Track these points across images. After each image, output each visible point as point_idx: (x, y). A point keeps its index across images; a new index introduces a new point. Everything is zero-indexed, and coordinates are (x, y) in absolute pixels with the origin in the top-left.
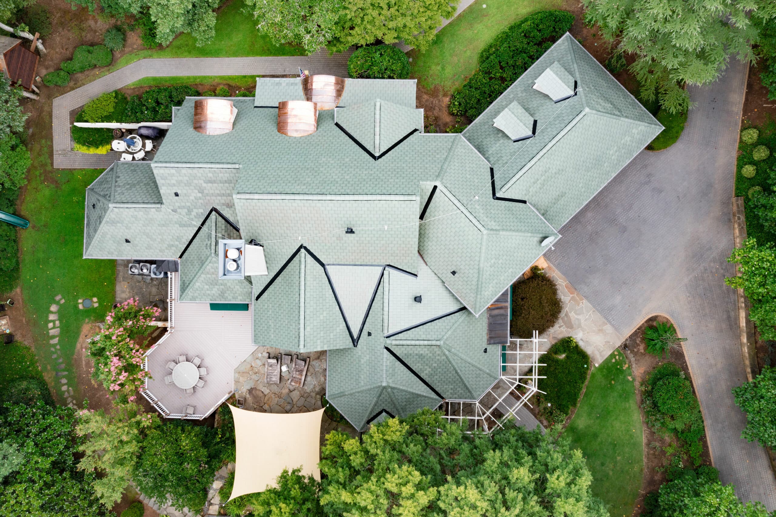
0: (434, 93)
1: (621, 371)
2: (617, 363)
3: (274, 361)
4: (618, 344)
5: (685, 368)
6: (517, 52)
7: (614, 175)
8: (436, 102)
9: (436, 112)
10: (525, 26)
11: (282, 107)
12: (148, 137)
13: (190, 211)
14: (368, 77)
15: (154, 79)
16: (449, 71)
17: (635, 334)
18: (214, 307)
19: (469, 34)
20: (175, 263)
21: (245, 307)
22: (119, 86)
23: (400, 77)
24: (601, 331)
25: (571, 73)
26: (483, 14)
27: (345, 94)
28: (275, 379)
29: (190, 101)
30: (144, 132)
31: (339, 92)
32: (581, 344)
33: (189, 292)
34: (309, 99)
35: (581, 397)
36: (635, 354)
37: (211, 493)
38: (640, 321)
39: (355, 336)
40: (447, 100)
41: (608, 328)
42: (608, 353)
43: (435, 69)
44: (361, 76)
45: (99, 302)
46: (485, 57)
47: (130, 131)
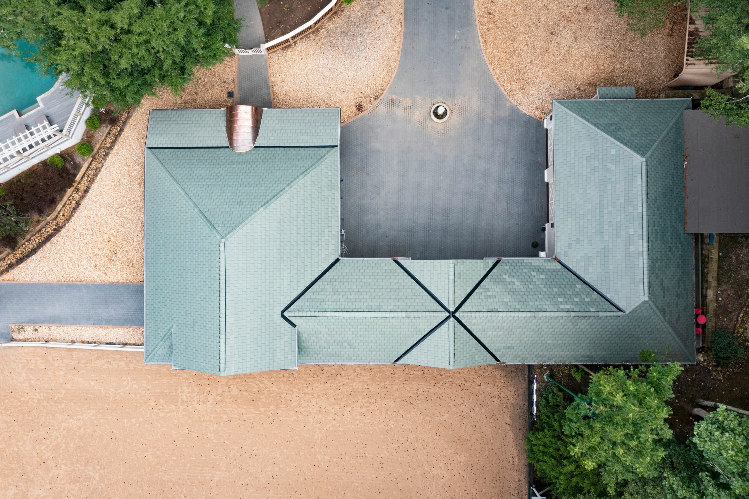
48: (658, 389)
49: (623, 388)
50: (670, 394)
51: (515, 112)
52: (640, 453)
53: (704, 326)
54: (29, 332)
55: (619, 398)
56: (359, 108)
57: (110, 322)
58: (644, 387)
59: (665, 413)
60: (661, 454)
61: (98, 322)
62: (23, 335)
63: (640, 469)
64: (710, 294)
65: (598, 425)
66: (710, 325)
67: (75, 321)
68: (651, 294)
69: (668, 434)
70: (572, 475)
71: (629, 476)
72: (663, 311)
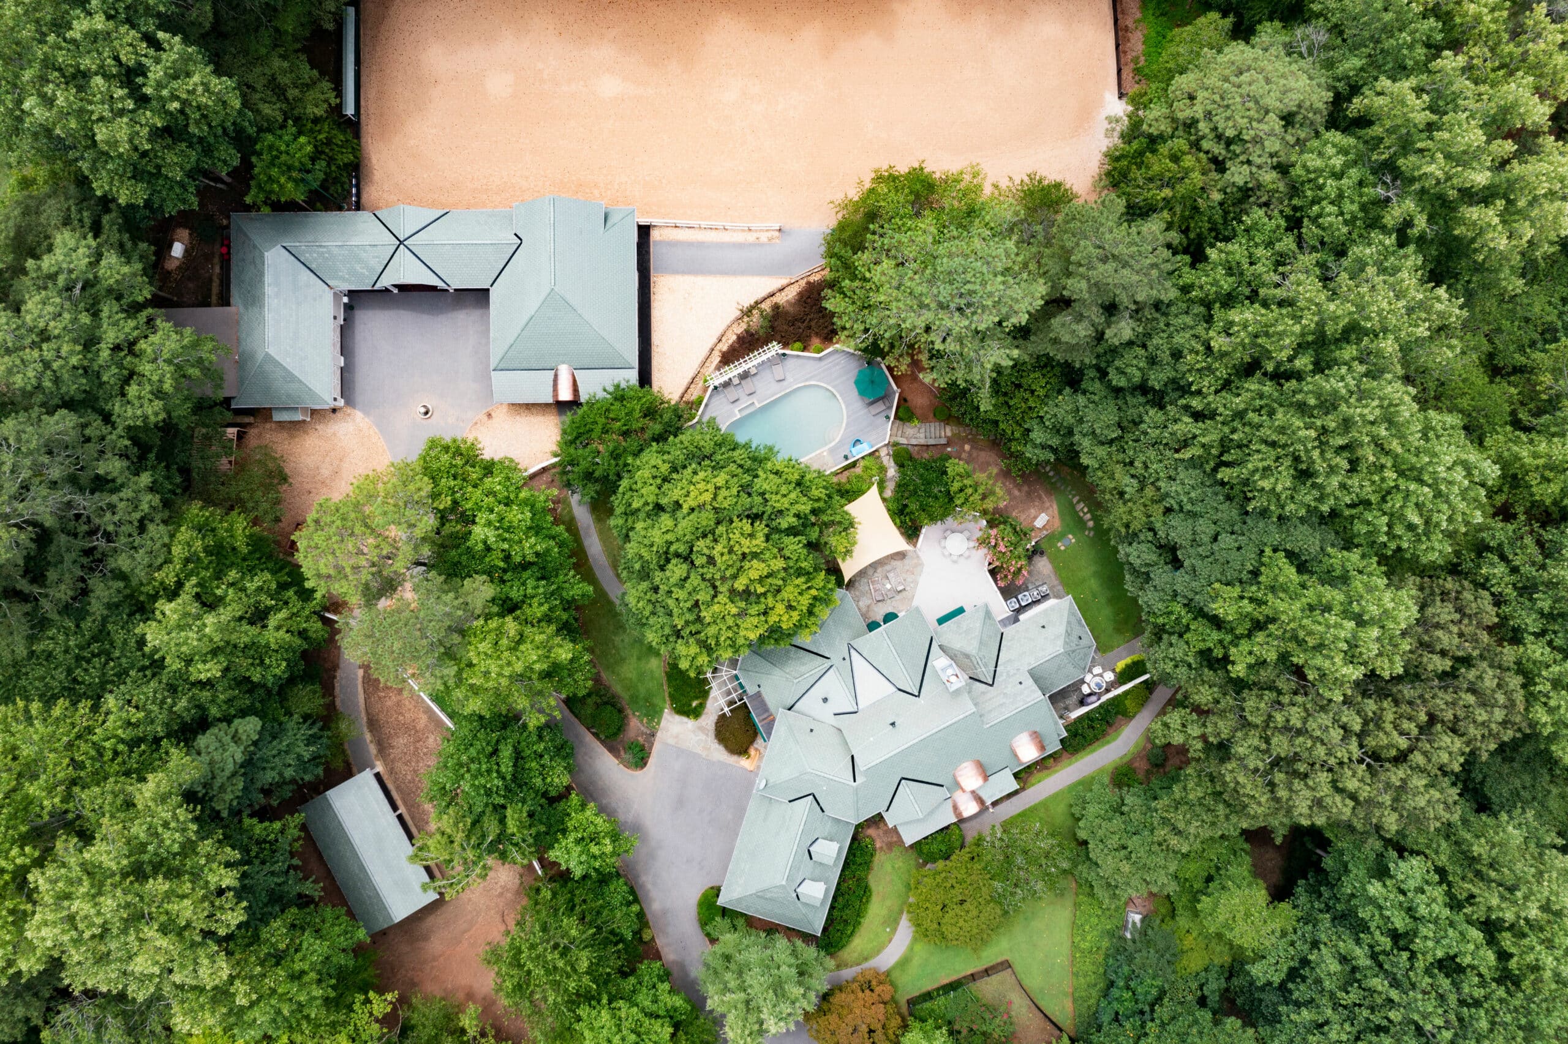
0: (890, 846)
1: (647, 715)
2: (652, 720)
3: (900, 588)
4: (659, 734)
5: (603, 742)
6: (846, 906)
7: (735, 852)
8: (885, 839)
9: (881, 832)
10: (850, 928)
11: (986, 778)
12: (1090, 695)
13: (1008, 676)
14: (942, 830)
15: (1108, 742)
16: (888, 867)
17: (651, 748)
18: (960, 611)
19: (888, 903)
20: (1005, 626)
21: (941, 621)
22: (1133, 722)
23: (919, 843)
24: (677, 737)
25: (806, 905)
26: (885, 923)
27: (951, 809)
28: (891, 575)
29: (1055, 746)
30: (1093, 698)
31: (955, 808)
32: (685, 719)
33: (982, 614)
34: (973, 792)
35: (664, 681)
36: (643, 733)
37: (892, 464)
38: (652, 761)
39: (852, 651)
40: (878, 845)
41: (671, 741)
42: (663, 723)
43: (899, 864)
44: (947, 828)
45: (1058, 549)
46: (866, 890)
47: (1107, 691)
48: (260, 187)
49: (281, 186)
50: (253, 183)
51: (367, 413)
52: (271, 147)
53: (222, 245)
54: (764, 237)
55: (282, 180)
56: (489, 415)
57: (690, 244)
58: (268, 187)
59: (256, 170)
60: (258, 147)
61: (701, 245)
62: (769, 234)
63: (270, 137)
64: (217, 270)
65: (297, 164)
66: (217, 247)
67: (721, 246)
68: (262, 257)
69: (254, 159)
70: (320, 132)
71: (279, 132)
72: (255, 247)
